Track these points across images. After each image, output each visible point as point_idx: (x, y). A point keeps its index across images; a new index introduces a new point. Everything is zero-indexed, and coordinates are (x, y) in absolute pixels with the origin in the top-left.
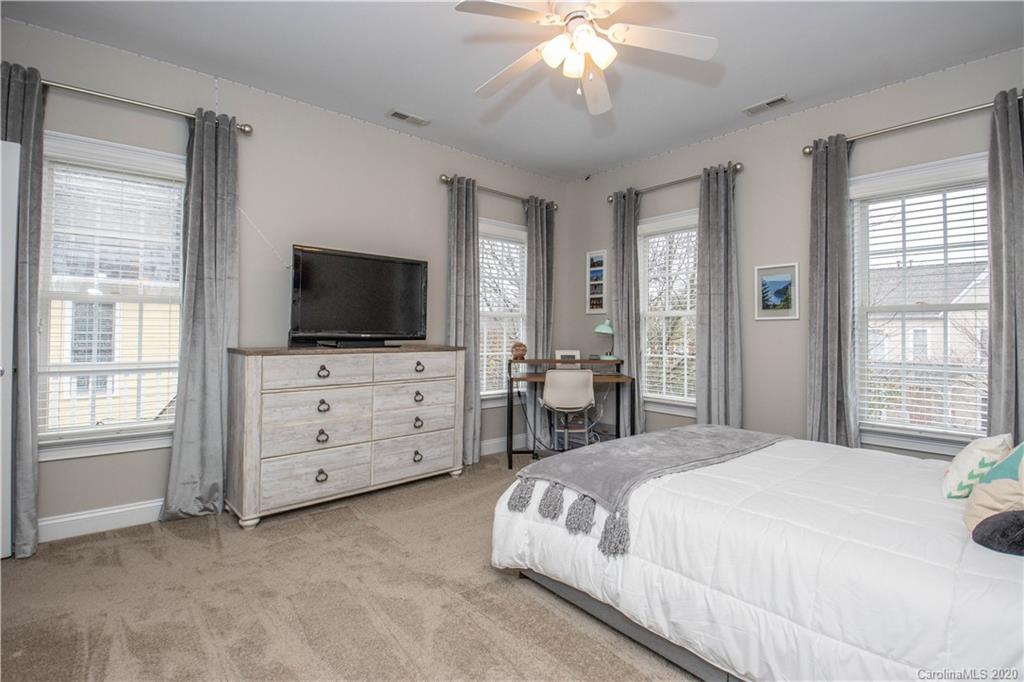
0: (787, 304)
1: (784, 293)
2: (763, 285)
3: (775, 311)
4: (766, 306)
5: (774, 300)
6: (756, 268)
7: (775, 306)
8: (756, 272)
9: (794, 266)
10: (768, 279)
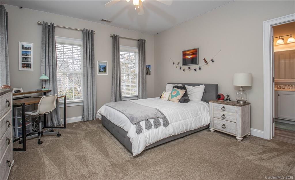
0: (105, 71)
1: (105, 68)
2: (99, 66)
3: (102, 73)
4: (100, 71)
5: (102, 70)
6: (97, 61)
7: (102, 72)
8: (97, 62)
9: (106, 62)
10: (100, 64)
